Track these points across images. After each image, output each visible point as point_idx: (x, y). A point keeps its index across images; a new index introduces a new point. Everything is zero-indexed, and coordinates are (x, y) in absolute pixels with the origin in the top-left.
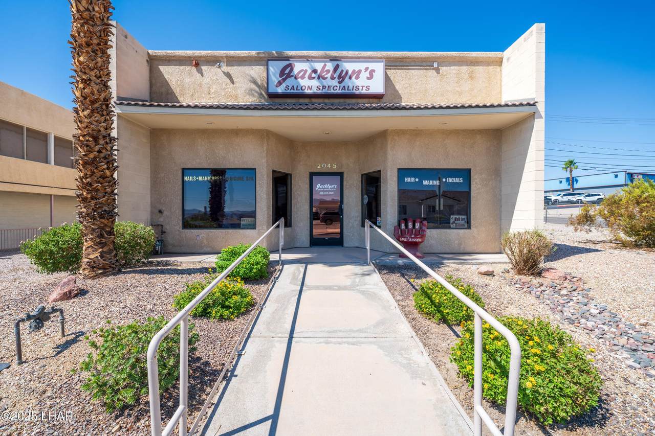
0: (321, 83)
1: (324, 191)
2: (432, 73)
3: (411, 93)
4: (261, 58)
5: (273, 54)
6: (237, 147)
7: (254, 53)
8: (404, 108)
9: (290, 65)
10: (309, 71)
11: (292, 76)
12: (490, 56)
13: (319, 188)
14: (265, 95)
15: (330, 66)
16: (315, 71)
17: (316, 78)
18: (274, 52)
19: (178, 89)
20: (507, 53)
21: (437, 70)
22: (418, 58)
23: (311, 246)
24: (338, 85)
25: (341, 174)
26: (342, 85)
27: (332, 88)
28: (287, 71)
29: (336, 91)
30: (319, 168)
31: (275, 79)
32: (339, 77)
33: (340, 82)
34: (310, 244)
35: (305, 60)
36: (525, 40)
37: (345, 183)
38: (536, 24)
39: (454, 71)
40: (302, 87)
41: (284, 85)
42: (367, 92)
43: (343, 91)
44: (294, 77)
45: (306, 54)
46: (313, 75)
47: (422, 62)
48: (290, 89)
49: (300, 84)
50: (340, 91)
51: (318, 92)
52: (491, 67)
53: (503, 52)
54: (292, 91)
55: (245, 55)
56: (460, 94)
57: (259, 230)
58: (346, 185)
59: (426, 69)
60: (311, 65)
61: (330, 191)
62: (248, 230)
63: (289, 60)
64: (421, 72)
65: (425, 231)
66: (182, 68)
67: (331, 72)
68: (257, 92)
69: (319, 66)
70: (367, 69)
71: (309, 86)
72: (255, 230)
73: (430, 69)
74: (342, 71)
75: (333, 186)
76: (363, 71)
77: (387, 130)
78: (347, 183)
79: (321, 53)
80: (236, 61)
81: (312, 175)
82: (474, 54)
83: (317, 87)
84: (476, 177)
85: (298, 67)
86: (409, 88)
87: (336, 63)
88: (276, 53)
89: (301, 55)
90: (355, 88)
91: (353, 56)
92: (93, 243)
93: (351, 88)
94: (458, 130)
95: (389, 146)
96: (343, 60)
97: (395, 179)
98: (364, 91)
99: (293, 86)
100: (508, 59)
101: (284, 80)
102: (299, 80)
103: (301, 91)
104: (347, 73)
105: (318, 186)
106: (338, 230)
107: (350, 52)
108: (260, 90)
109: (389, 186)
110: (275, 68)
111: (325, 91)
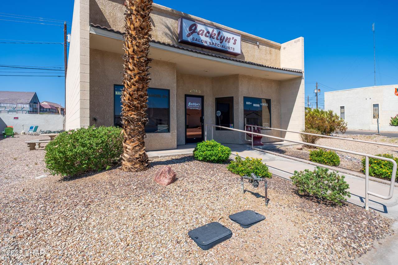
0: (212, 41)
1: (193, 107)
2: (256, 47)
3: (248, 56)
4: (174, 14)
5: (182, 14)
6: (157, 73)
7: (170, 9)
8: (246, 63)
9: (195, 25)
10: (205, 32)
11: (196, 32)
12: (277, 44)
13: (190, 105)
14: (176, 40)
15: (216, 32)
16: (208, 32)
17: (209, 36)
18: (183, 13)
19: (111, 20)
20: (283, 45)
21: (258, 46)
22: (251, 38)
23: (186, 144)
24: (220, 44)
25: (202, 97)
26: (222, 44)
27: (217, 44)
28: (193, 28)
29: (219, 48)
30: (191, 92)
31: (186, 31)
32: (221, 39)
33: (221, 43)
34: (186, 142)
35: (204, 24)
36: (295, 42)
37: (205, 103)
38: (301, 37)
39: (264, 49)
40: (202, 40)
41: (191, 37)
42: (233, 51)
43: (222, 48)
44: (197, 33)
45: (201, 20)
46: (208, 35)
47: (253, 40)
48: (195, 40)
49: (200, 38)
50: (221, 48)
51: (210, 45)
52: (277, 50)
53: (281, 44)
54: (196, 42)
55: (164, 9)
56: (267, 60)
57: (172, 133)
58: (206, 104)
59: (254, 45)
60: (206, 28)
61: (196, 107)
62: (165, 133)
63: (194, 21)
64: (252, 45)
65: (260, 131)
66: (114, 3)
67: (217, 35)
68: (170, 36)
69: (210, 30)
70: (233, 38)
71: (205, 41)
72: (169, 133)
73: (255, 45)
74: (222, 36)
75: (198, 104)
76: (231, 39)
77: (239, 74)
78: (206, 102)
79: (209, 22)
80: (156, 11)
81: (186, 96)
82: (272, 42)
83: (210, 42)
84: (273, 103)
85: (200, 27)
86: (247, 53)
87: (219, 30)
88: (184, 13)
89: (198, 19)
90: (228, 48)
91: (224, 28)
92: (139, 143)
93: (226, 47)
94: (266, 79)
95: (240, 83)
96: (222, 29)
97: (242, 102)
98: (232, 51)
99: (197, 39)
100: (284, 48)
101: (192, 33)
102: (200, 35)
103: (201, 43)
104: (224, 37)
105: (189, 104)
106: (200, 133)
107: (223, 26)
108: (172, 36)
109: (240, 106)
110: (186, 24)
111: (213, 46)
